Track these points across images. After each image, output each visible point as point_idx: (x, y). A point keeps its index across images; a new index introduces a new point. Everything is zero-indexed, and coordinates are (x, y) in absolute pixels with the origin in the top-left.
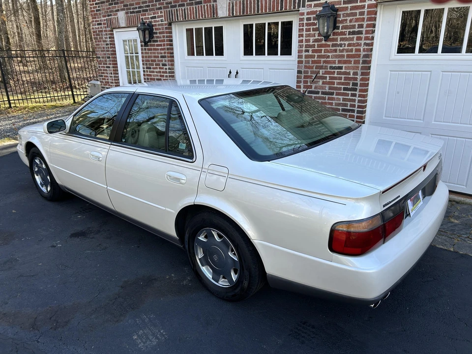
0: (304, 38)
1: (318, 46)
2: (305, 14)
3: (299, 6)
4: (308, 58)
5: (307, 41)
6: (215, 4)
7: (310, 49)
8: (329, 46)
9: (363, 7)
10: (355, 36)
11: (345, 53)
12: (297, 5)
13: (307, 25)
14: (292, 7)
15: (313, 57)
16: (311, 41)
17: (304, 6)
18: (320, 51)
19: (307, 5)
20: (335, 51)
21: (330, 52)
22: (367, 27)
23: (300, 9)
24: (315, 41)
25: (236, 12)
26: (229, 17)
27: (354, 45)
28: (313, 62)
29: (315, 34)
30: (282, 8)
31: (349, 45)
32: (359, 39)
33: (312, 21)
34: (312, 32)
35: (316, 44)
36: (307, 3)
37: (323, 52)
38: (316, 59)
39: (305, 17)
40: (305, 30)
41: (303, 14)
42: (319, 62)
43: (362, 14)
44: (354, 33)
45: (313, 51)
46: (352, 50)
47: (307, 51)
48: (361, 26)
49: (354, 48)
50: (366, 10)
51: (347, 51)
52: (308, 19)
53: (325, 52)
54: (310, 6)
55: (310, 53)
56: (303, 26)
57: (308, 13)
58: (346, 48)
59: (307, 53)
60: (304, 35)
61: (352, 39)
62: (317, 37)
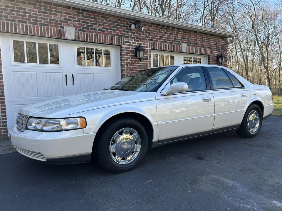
0: (125, 59)
1: (132, 63)
2: (125, 48)
3: (121, 44)
4: (128, 68)
5: (127, 60)
6: (62, 29)
7: (128, 64)
8: (136, 63)
9: (147, 50)
10: (146, 60)
11: (143, 67)
12: (120, 43)
13: (126, 53)
14: (118, 44)
15: (130, 68)
16: (128, 61)
17: (124, 44)
18: (133, 66)
19: (125, 44)
20: (139, 66)
21: (136, 66)
22: (149, 58)
23: (122, 45)
24: (130, 60)
25: (82, 38)
26: (75, 40)
27: (145, 64)
28: (130, 70)
29: (130, 57)
30: (112, 43)
31: (144, 64)
32: (147, 62)
33: (128, 52)
34: (128, 56)
35: (131, 62)
36: (125, 43)
37: (134, 66)
38: (131, 69)
39: (125, 49)
40: (125, 55)
41: (124, 48)
42: (133, 70)
43: (147, 52)
44: (145, 59)
45: (130, 65)
46: (145, 66)
47: (127, 65)
48: (147, 57)
49: (146, 65)
50: (148, 51)
51: (144, 66)
52: (126, 50)
53: (135, 66)
54: (127, 45)
55: (128, 66)
56: (124, 53)
57: (126, 48)
58: (143, 65)
59: (127, 66)
60: (125, 57)
61: (145, 61)
62: (131, 59)
